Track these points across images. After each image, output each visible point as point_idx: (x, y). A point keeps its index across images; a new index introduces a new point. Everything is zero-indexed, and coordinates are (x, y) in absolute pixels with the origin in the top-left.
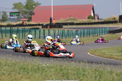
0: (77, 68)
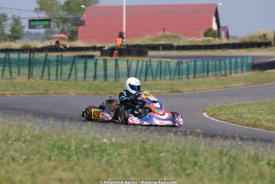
0: (179, 147)
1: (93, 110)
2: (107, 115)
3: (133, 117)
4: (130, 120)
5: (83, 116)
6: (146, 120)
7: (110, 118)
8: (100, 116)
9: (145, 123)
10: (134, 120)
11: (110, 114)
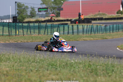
0: (106, 63)
1: (39, 46)
2: (45, 48)
3: (55, 48)
4: (53, 50)
5: (35, 49)
6: (60, 50)
7: (46, 49)
8: (42, 48)
9: (60, 51)
10: (55, 49)
11: (46, 47)
